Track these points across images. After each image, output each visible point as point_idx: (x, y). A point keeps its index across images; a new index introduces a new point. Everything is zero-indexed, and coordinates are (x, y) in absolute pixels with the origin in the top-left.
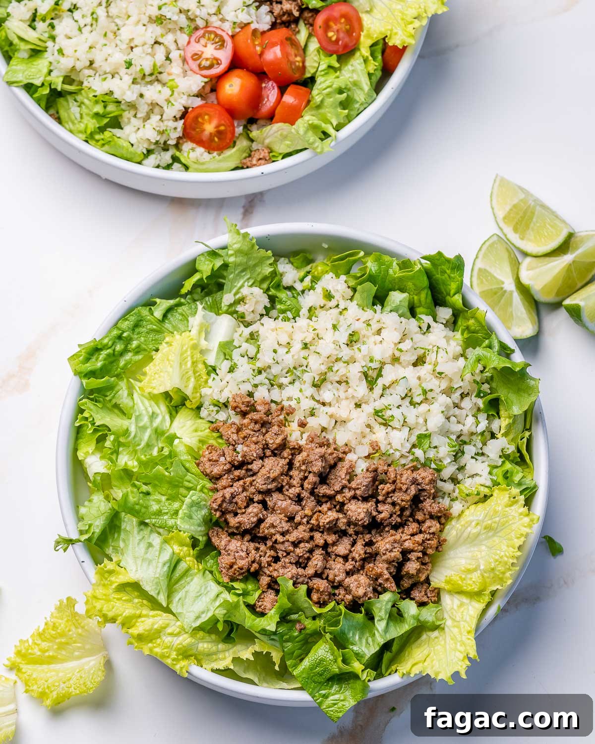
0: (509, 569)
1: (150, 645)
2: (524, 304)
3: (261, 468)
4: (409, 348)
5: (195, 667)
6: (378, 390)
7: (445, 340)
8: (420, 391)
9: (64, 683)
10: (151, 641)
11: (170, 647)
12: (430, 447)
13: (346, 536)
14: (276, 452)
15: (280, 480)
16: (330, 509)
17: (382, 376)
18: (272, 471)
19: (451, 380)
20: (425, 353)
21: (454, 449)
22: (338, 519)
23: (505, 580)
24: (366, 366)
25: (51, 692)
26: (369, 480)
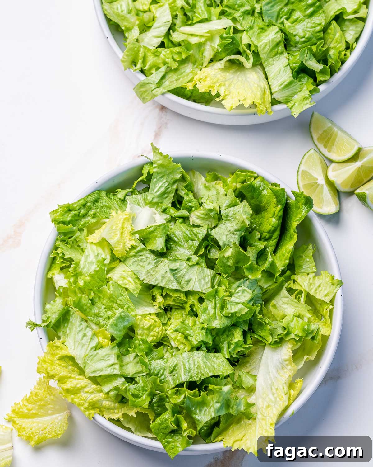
2: (330, 193)
5: (98, 415)
9: (42, 431)
11: (85, 400)
25: (34, 436)
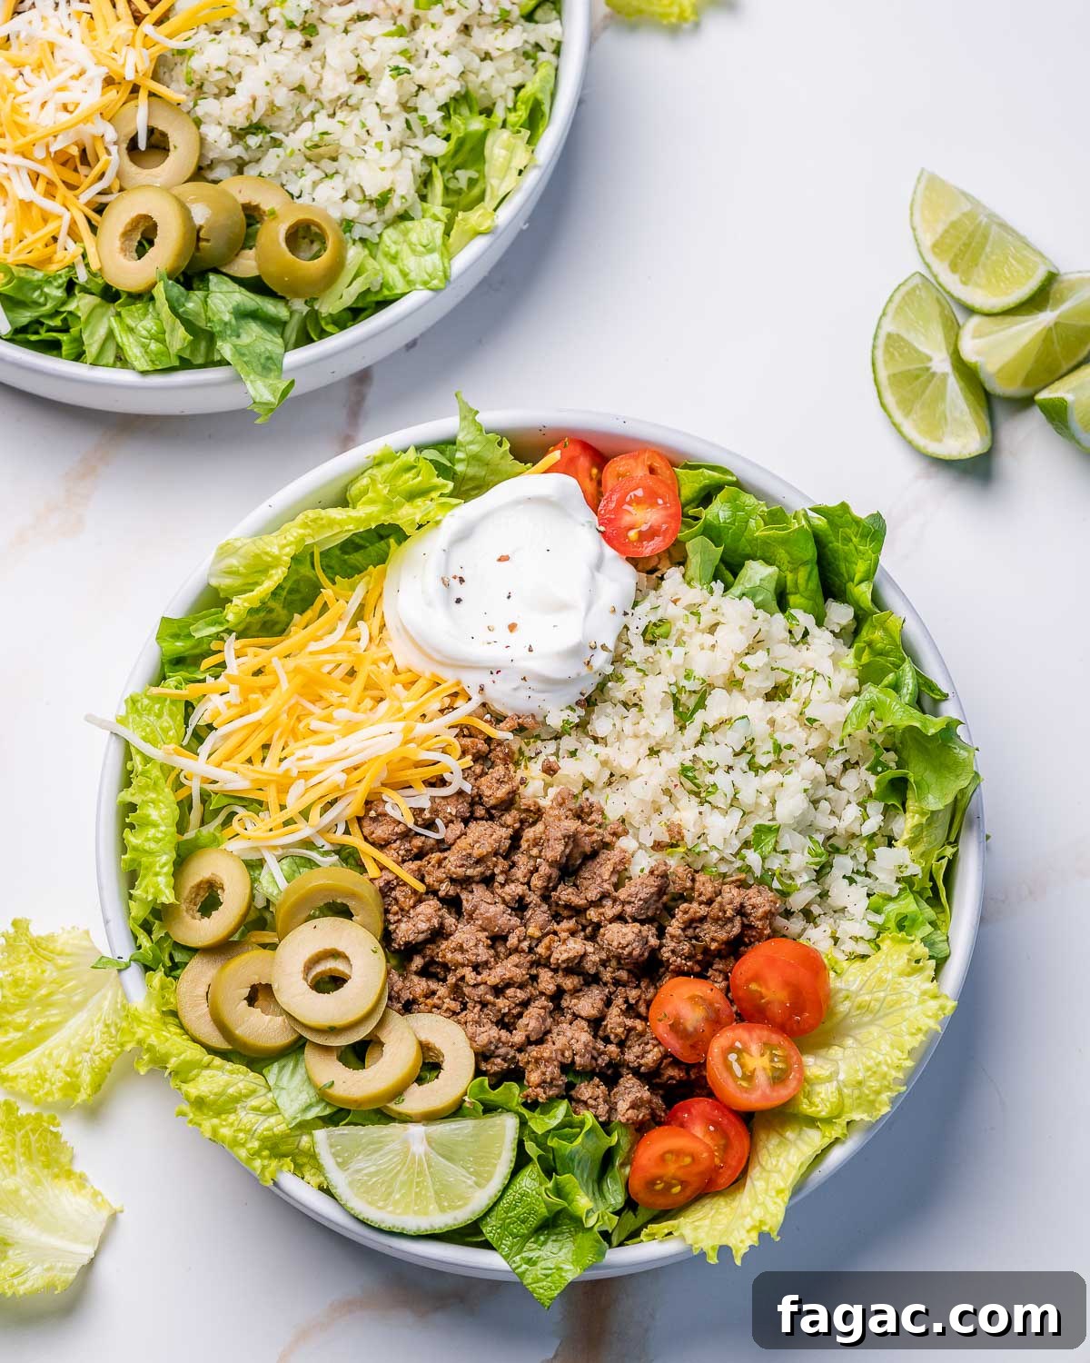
0: (888, 1088)
1: (215, 1121)
2: (966, 399)
3: (459, 838)
4: (761, 665)
5: (289, 1175)
6: (693, 731)
7: (829, 662)
8: (769, 746)
10: (218, 1114)
11: (251, 1133)
12: (775, 850)
13: (598, 984)
14: (493, 812)
15: (489, 863)
16: (573, 933)
17: (704, 707)
18: (478, 845)
19: (829, 736)
20: (790, 679)
21: (818, 859)
22: (585, 955)
23: (877, 1105)
24: (676, 684)
26: (653, 890)
